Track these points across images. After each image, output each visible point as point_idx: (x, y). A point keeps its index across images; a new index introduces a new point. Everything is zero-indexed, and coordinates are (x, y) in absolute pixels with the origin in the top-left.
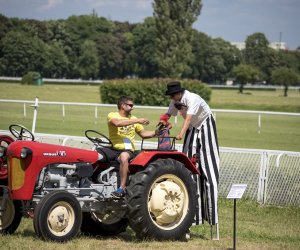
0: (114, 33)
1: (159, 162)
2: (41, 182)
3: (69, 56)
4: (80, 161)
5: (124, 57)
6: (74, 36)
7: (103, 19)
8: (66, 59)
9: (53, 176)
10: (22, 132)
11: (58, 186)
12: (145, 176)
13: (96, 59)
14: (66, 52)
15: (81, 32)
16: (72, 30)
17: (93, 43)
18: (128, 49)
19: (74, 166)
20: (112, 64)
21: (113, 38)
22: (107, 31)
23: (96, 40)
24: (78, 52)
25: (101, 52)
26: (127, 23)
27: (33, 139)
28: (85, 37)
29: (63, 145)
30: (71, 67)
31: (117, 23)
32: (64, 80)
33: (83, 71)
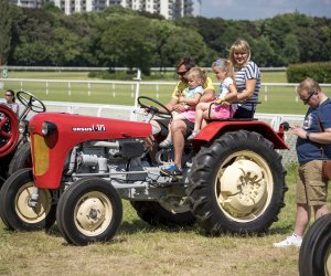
0: (312, 27)
1: (227, 137)
2: (72, 166)
3: (275, 49)
4: (126, 137)
5: (321, 47)
6: (278, 32)
7: (303, 16)
8: (272, 51)
9: (86, 158)
10: (31, 101)
11: (97, 170)
12: (208, 158)
13: (297, 50)
14: (272, 45)
15: (284, 28)
16: (277, 27)
17: (294, 37)
18: (325, 40)
19: (117, 144)
20: (311, 53)
21: (312, 31)
22: (306, 25)
23: (297, 34)
24: (282, 44)
25: (301, 44)
26: (325, 18)
27: (45, 109)
28: (288, 31)
29: (99, 116)
30: (276, 58)
31: (316, 19)
32: (272, 68)
33: (286, 60)
